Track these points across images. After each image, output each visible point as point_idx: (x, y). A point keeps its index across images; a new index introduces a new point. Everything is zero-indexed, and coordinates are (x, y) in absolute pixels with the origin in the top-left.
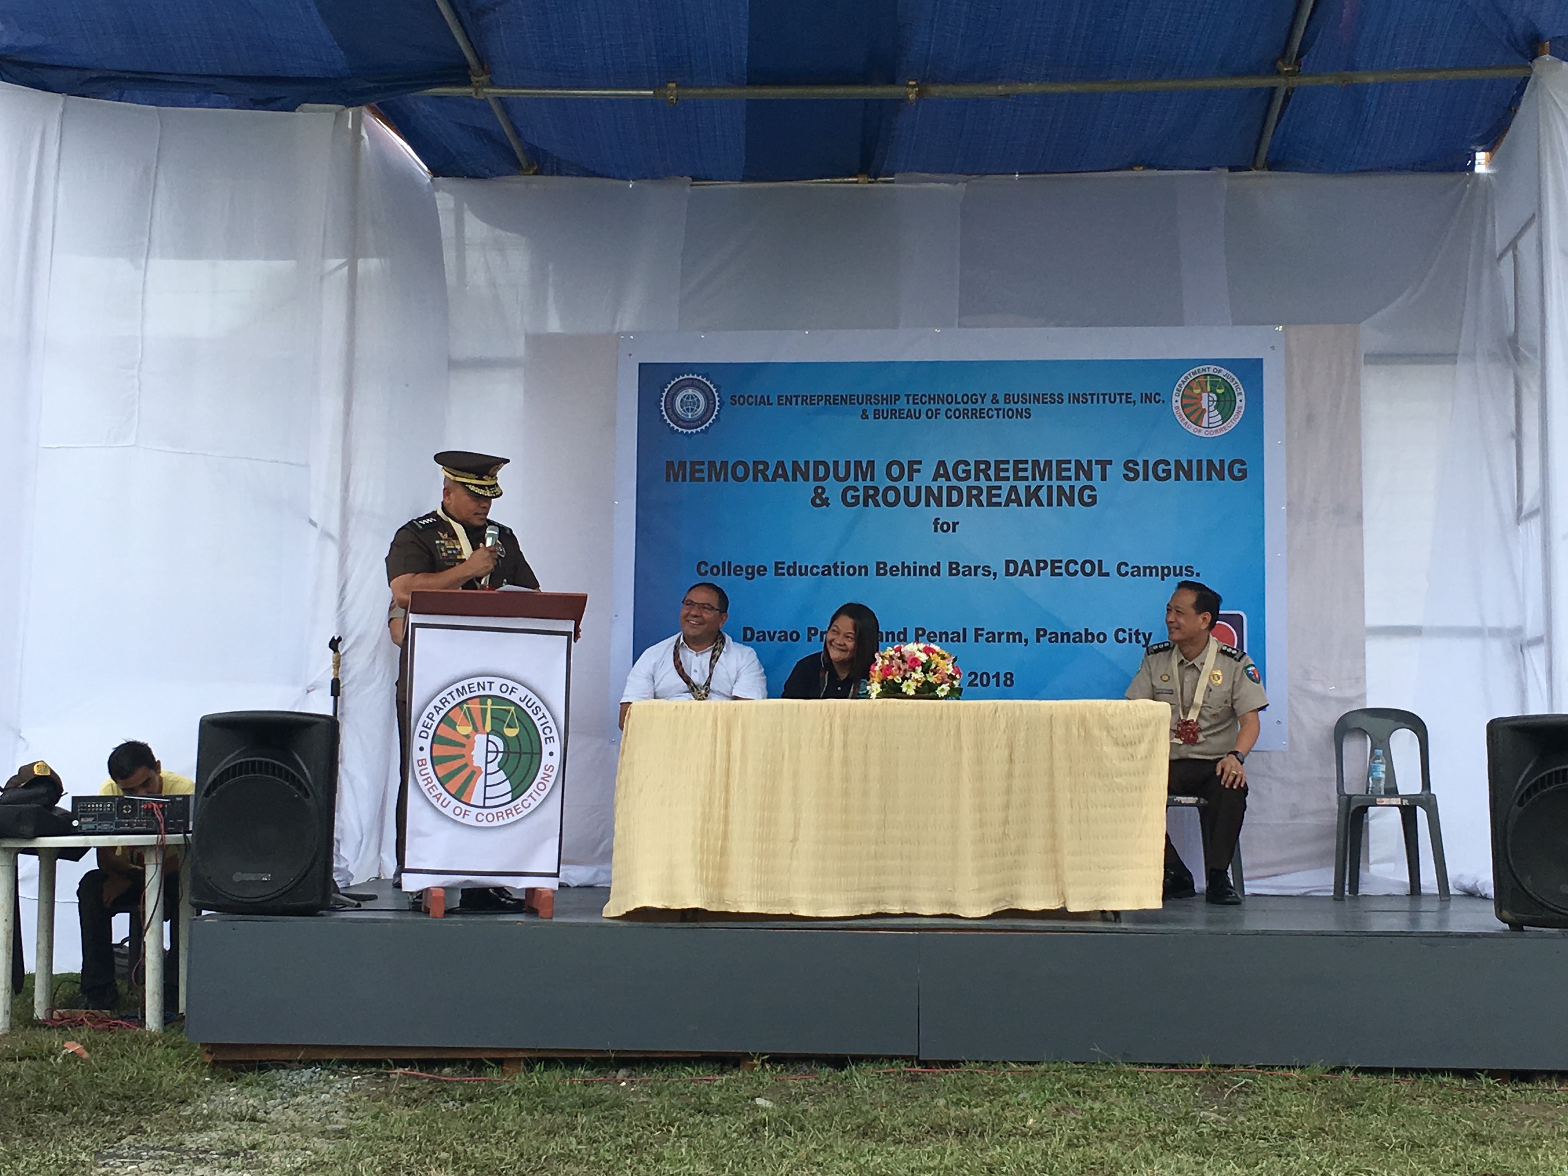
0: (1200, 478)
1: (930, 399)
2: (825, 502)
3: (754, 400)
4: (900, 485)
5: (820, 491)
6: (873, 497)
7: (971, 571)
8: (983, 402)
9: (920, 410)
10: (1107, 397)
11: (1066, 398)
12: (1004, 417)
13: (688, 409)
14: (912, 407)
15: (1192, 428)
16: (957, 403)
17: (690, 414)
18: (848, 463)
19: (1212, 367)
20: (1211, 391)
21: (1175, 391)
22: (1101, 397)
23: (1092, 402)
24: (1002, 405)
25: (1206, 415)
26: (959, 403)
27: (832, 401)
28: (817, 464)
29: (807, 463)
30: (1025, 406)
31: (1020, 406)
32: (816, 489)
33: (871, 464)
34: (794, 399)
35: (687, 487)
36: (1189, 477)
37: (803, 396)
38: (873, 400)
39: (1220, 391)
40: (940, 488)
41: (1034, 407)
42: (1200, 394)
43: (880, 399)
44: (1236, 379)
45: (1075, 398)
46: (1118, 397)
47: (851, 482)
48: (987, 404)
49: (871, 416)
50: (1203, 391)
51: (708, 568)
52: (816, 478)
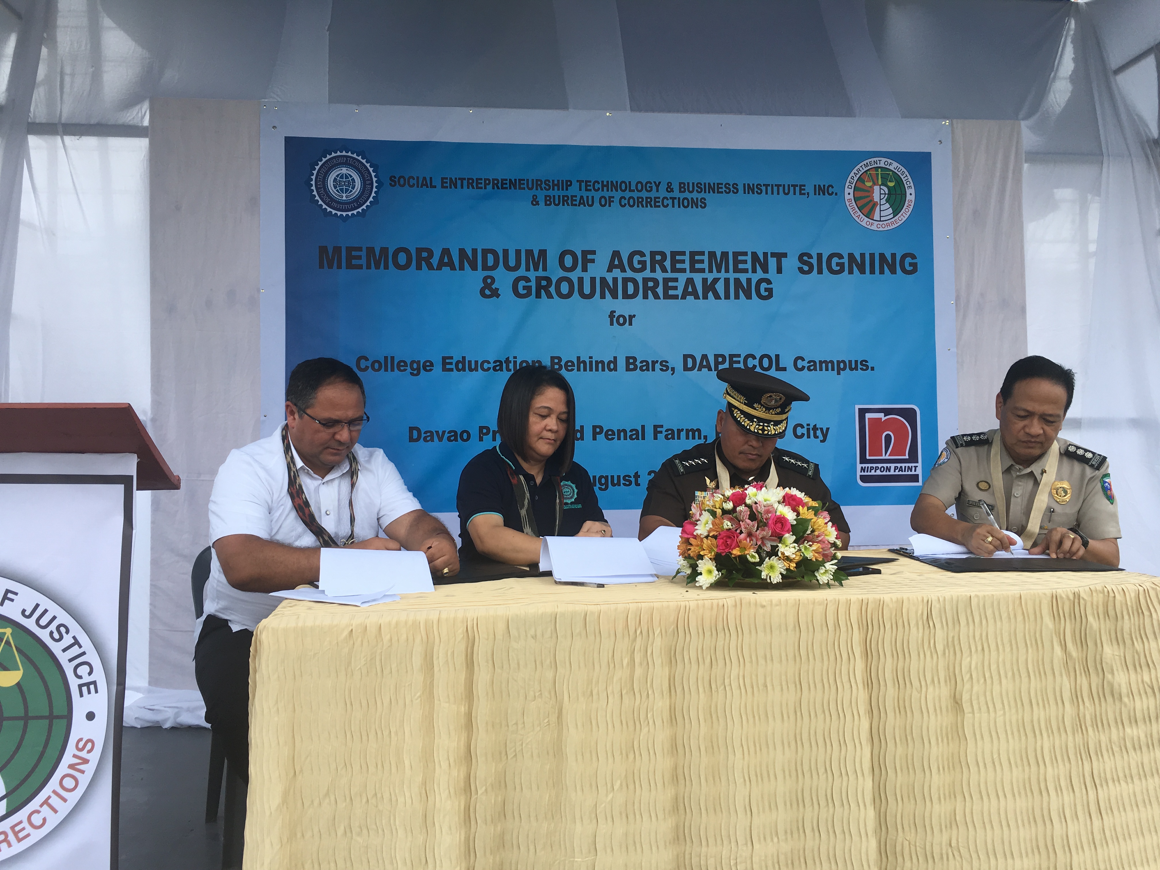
0: (872, 272)
1: (603, 186)
2: (495, 293)
3: (415, 182)
4: (574, 276)
5: (489, 281)
6: (546, 288)
7: (648, 366)
8: (657, 191)
9: (593, 197)
10: (781, 188)
11: (741, 188)
12: (679, 207)
13: (342, 190)
14: (585, 194)
15: (865, 221)
16: (630, 190)
17: (344, 195)
18: (518, 252)
19: (884, 160)
20: (883, 184)
21: (847, 184)
22: (775, 188)
23: (767, 193)
24: (676, 194)
25: (878, 209)
26: (633, 191)
27: (500, 185)
28: (485, 252)
29: (475, 251)
30: (700, 196)
31: (695, 195)
32: (485, 279)
33: (543, 253)
34: (459, 182)
35: (343, 275)
36: (862, 271)
37: (469, 179)
38: (543, 185)
39: (891, 184)
40: (615, 280)
41: (710, 197)
42: (871, 187)
43: (551, 184)
44: (907, 173)
45: (750, 189)
46: (792, 189)
47: (522, 272)
48: (662, 193)
49: (542, 203)
50: (875, 184)
51: (369, 364)
52: (485, 268)
